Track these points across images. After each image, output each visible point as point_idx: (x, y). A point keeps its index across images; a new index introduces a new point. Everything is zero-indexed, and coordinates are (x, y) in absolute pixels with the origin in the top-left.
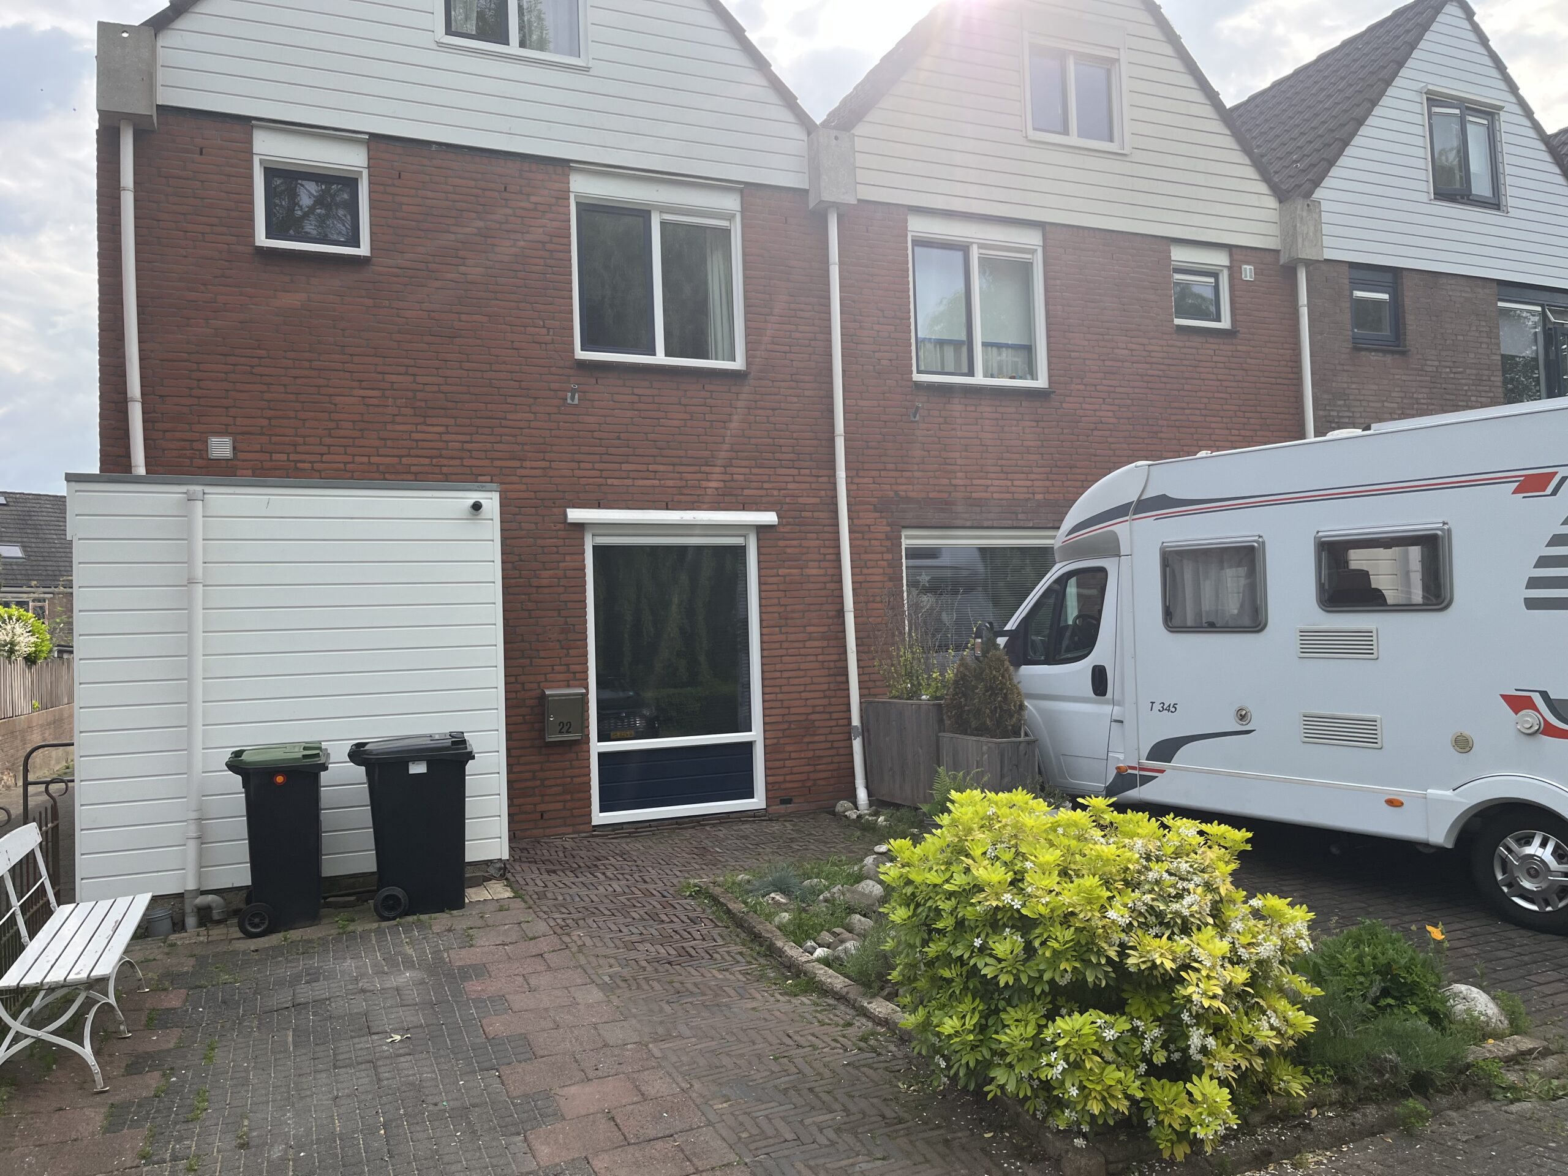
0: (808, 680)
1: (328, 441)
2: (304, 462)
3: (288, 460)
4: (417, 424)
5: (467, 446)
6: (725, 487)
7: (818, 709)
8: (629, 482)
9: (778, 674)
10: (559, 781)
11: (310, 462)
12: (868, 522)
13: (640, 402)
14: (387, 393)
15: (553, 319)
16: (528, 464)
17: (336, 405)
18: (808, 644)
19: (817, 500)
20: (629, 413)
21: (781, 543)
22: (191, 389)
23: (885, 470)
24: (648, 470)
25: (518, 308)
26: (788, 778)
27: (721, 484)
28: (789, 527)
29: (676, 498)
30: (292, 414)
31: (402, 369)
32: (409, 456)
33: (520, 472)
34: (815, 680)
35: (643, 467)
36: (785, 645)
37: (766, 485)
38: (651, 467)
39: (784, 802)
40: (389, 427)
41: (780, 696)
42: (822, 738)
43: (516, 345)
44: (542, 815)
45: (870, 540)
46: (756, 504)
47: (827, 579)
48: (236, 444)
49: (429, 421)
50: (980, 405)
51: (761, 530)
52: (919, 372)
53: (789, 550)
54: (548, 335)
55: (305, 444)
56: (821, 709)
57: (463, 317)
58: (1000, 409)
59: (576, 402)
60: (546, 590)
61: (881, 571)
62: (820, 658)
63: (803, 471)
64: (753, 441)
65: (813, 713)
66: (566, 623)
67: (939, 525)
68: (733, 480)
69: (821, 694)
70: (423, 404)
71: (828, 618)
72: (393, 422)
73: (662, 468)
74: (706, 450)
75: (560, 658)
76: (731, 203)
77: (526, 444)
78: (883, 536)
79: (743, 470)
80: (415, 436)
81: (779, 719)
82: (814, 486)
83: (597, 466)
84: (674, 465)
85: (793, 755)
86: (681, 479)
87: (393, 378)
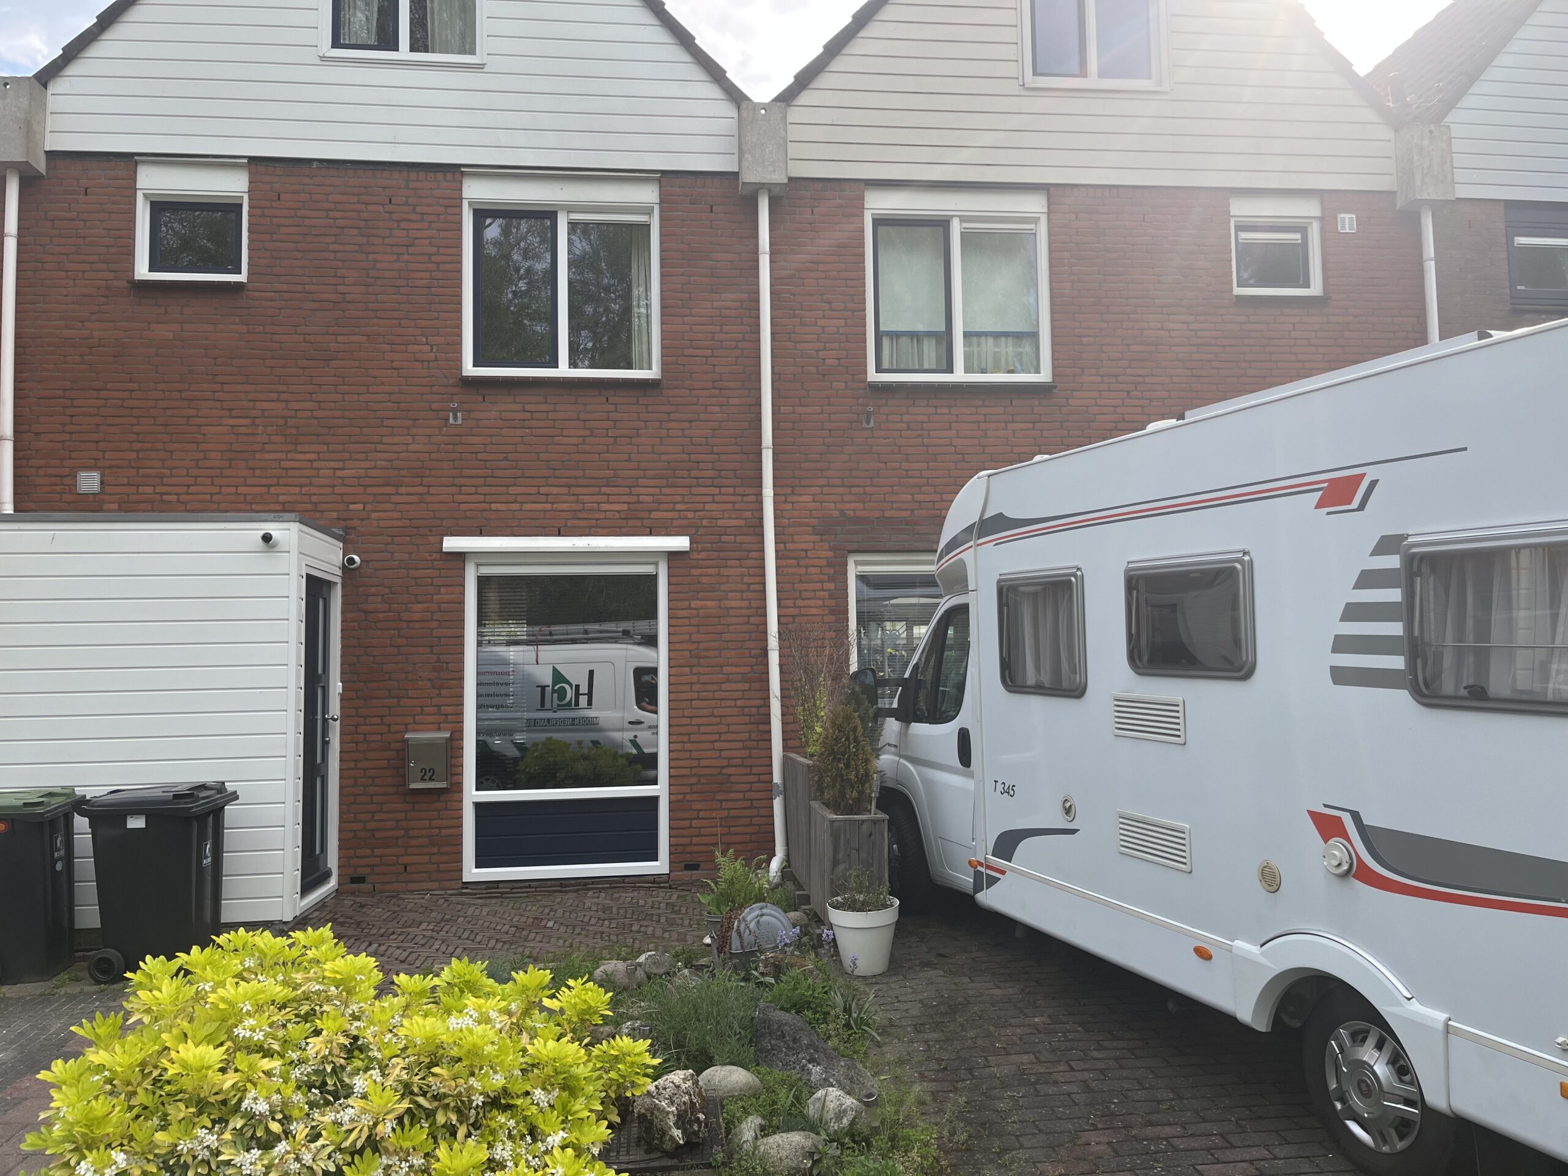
0: (724, 728)
1: (195, 472)
2: (170, 494)
3: (155, 493)
4: (287, 452)
5: (339, 473)
6: (630, 510)
7: (734, 762)
8: (516, 506)
9: (686, 721)
10: (424, 832)
11: (176, 494)
12: (804, 546)
13: (532, 419)
14: (258, 421)
15: (438, 335)
16: (403, 490)
17: (204, 435)
18: (724, 687)
19: (742, 522)
20: (519, 432)
21: (695, 572)
22: (64, 424)
23: (829, 486)
24: (539, 493)
25: (400, 326)
26: (695, 840)
27: (625, 507)
28: (706, 553)
29: (570, 523)
30: (160, 446)
31: (274, 396)
32: (278, 485)
33: (395, 499)
34: (733, 728)
35: (534, 490)
36: (696, 687)
37: (678, 507)
38: (542, 490)
39: (688, 867)
40: (258, 456)
41: (688, 746)
42: (740, 796)
43: (395, 364)
44: (406, 868)
45: (807, 567)
46: (666, 528)
47: (752, 611)
48: (105, 478)
49: (300, 448)
50: (955, 406)
51: (673, 556)
52: (879, 370)
53: (704, 580)
54: (431, 351)
55: (171, 476)
56: (739, 762)
57: (340, 338)
58: (982, 410)
59: (459, 422)
60: (417, 625)
61: (820, 602)
62: (739, 703)
63: (724, 490)
64: (664, 457)
65: (729, 766)
66: (439, 661)
67: (896, 548)
68: (638, 502)
69: (740, 745)
70: (294, 431)
71: (750, 657)
72: (262, 451)
73: (555, 490)
74: (608, 469)
75: (431, 698)
76: (648, 195)
77: (403, 469)
78: (824, 562)
79: (651, 490)
80: (284, 464)
81: (686, 772)
82: (737, 506)
83: (480, 490)
84: (569, 486)
85: (702, 814)
86: (577, 502)
87: (266, 405)
